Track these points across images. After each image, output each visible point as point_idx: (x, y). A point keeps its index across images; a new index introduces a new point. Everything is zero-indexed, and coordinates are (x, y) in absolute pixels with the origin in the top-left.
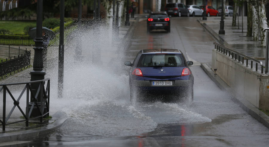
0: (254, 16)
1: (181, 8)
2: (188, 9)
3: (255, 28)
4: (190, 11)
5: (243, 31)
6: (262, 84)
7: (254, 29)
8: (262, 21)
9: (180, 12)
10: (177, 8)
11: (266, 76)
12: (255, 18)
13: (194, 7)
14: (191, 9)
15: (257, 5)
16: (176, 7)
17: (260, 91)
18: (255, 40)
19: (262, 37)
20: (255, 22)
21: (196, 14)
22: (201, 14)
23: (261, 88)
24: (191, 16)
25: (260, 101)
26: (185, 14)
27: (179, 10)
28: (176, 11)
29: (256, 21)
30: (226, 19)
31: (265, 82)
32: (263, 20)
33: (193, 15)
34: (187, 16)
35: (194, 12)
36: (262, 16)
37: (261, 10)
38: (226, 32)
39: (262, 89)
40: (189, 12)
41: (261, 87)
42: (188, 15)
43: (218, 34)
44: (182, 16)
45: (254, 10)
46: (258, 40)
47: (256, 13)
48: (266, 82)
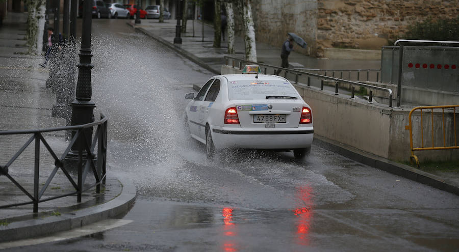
0: (229, 19)
1: (101, 7)
2: (110, 8)
3: (230, 36)
4: (112, 11)
5: (203, 39)
6: (394, 122)
7: (229, 38)
8: (247, 27)
9: (99, 12)
10: (96, 6)
11: (400, 111)
12: (231, 23)
13: (117, 6)
14: (113, 8)
15: (241, 6)
16: (94, 5)
17: (390, 134)
18: (231, 52)
19: (248, 48)
20: (231, 28)
21: (120, 15)
22: (125, 16)
23: (391, 129)
24: (113, 17)
25: (390, 148)
26: (106, 15)
27: (98, 10)
28: (93, 11)
29: (231, 26)
30: (166, 23)
31: (397, 120)
32: (249, 26)
33: (116, 16)
34: (107, 18)
35: (116, 13)
36: (247, 21)
37: (247, 13)
38: (183, 40)
39: (393, 130)
40: (110, 12)
41: (392, 126)
42: (110, 16)
43: (173, 43)
44: (101, 18)
45: (230, 12)
46: (234, 52)
47: (232, 15)
48: (400, 120)
